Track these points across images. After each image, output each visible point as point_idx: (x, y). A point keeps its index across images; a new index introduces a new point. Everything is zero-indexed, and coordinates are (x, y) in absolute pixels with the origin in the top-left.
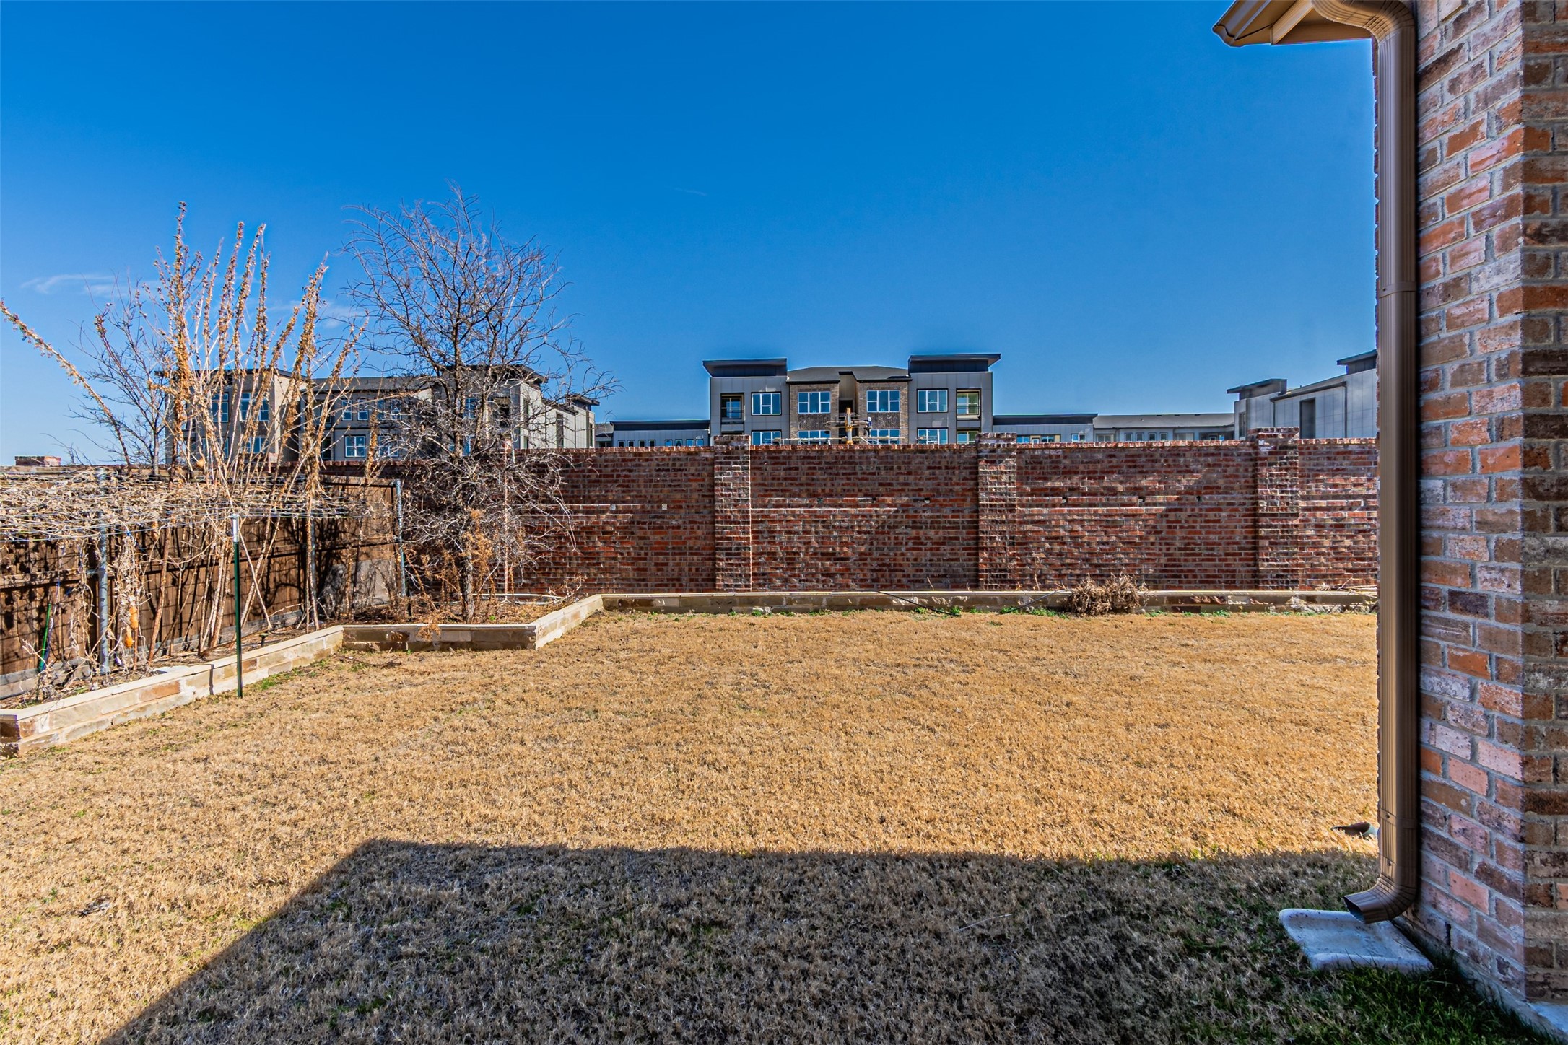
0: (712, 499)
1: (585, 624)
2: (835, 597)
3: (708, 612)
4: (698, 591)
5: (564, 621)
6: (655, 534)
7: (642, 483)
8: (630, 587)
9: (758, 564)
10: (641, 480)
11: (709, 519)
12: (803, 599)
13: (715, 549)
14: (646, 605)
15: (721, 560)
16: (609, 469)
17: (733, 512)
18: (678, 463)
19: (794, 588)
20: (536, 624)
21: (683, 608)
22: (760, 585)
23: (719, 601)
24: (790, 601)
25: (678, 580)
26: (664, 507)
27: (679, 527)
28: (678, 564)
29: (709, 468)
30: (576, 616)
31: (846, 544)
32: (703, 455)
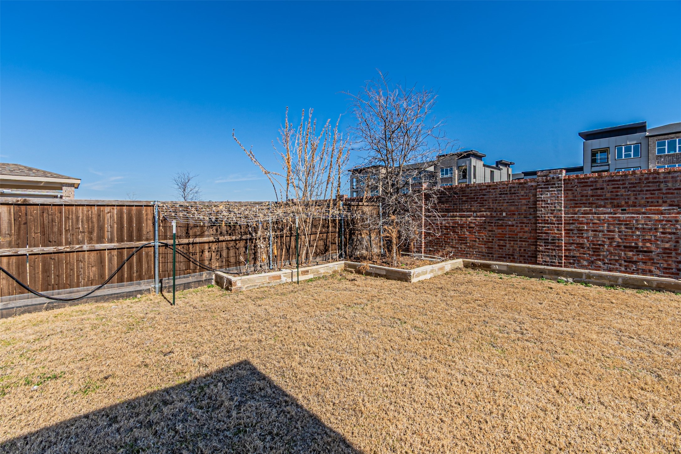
0: (535, 209)
1: (447, 273)
2: (630, 278)
3: (526, 276)
4: (525, 263)
5: (432, 271)
6: (498, 229)
7: (491, 202)
8: (483, 257)
9: (569, 250)
10: (490, 200)
11: (533, 221)
12: (601, 277)
13: (537, 239)
14: (487, 267)
15: (542, 246)
16: (473, 195)
17: (550, 217)
18: (513, 190)
19: (598, 268)
20: (412, 271)
21: (509, 271)
22: (570, 263)
23: (534, 270)
24: (589, 276)
25: (512, 255)
26: (504, 214)
27: (513, 226)
28: (512, 246)
29: (533, 191)
30: (442, 269)
31: (649, 241)
32: (529, 184)
